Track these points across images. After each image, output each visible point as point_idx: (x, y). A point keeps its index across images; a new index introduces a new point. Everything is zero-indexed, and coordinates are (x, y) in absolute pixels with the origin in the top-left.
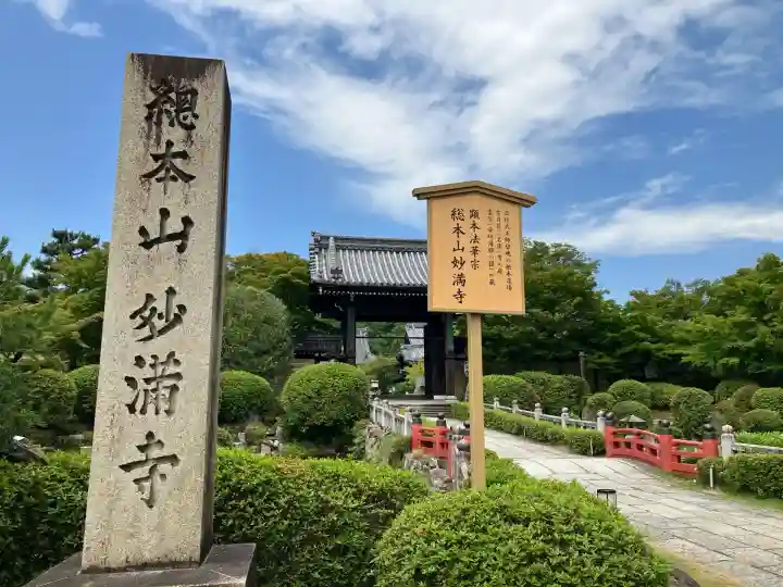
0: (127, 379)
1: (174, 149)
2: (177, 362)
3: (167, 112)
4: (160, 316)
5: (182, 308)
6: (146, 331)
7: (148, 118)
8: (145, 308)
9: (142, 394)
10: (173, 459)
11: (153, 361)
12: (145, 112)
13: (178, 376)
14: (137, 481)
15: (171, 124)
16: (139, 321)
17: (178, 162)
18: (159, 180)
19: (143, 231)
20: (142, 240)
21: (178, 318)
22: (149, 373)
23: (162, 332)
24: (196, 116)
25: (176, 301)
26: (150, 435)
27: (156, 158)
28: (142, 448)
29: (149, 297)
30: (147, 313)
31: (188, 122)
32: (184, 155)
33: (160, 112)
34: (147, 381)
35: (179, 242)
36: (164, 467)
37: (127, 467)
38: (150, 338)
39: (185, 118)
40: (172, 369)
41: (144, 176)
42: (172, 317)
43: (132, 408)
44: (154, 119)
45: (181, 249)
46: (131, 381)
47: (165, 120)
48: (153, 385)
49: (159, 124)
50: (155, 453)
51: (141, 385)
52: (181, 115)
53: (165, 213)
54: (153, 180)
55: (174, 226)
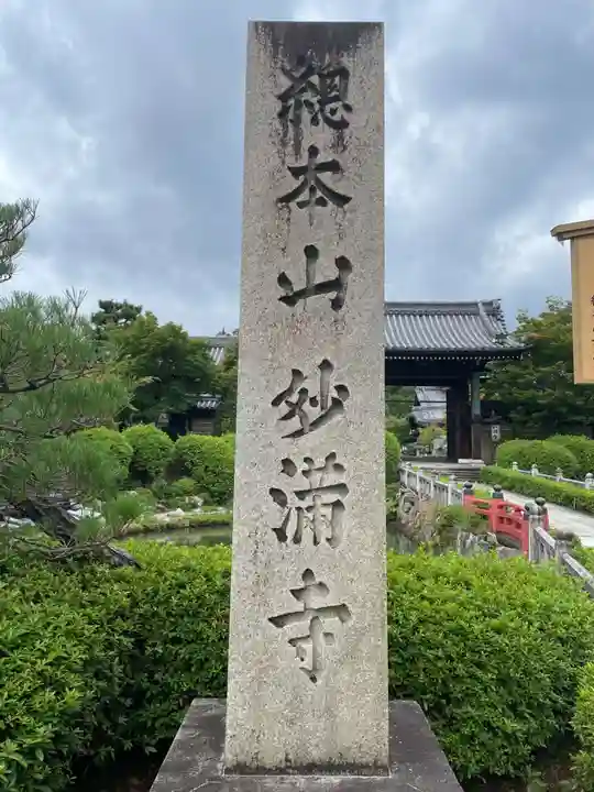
0: (274, 492)
1: (321, 158)
2: (339, 467)
3: (310, 105)
4: (313, 401)
5: (341, 389)
6: (295, 424)
7: (282, 115)
8: (290, 391)
9: (294, 513)
10: (341, 610)
11: (306, 466)
12: (278, 106)
13: (342, 488)
14: (292, 641)
15: (314, 121)
16: (284, 408)
17: (326, 177)
18: (301, 205)
19: (283, 280)
20: (282, 292)
21: (337, 403)
22: (304, 484)
23: (315, 424)
24: (348, 108)
25: (333, 380)
26: (308, 574)
27: (296, 172)
28: (297, 593)
29: (296, 373)
30: (294, 398)
31: (336, 118)
32: (333, 167)
33: (298, 105)
34: (301, 494)
35: (333, 295)
36: (330, 623)
37: (278, 621)
38: (299, 433)
39: (333, 112)
40: (332, 478)
41: (281, 200)
42: (330, 403)
43: (281, 534)
44: (290, 116)
45: (337, 304)
46: (276, 493)
47: (306, 115)
48: (308, 501)
49: (297, 121)
50: (316, 600)
51: (293, 501)
52: (328, 108)
53: (311, 252)
54: (293, 205)
55: (326, 271)
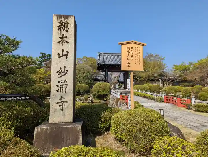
0: (57, 85)
1: (64, 36)
2: (67, 82)
3: (63, 28)
4: (63, 72)
5: (67, 71)
6: (60, 76)
7: (58, 29)
8: (59, 71)
9: (60, 88)
10: (66, 102)
11: (62, 82)
12: (58, 28)
13: (67, 85)
14: (59, 106)
15: (63, 30)
16: (58, 73)
17: (65, 39)
18: (61, 43)
19: (58, 54)
20: (58, 56)
21: (66, 73)
22: (61, 84)
23: (63, 76)
24: (69, 29)
25: (66, 69)
26: (62, 97)
27: (60, 38)
28: (60, 99)
29: (60, 68)
30: (60, 72)
31: (67, 30)
32: (66, 37)
33: (61, 28)
34: (61, 86)
35: (66, 56)
36: (65, 103)
37: (57, 103)
38: (61, 77)
39: (66, 29)
40: (65, 83)
41: (58, 42)
42: (65, 73)
43: (58, 91)
44: (60, 29)
45: (67, 58)
46: (57, 86)
47: (62, 30)
48: (62, 87)
49: (61, 31)
50: (63, 100)
51: (60, 87)
52: (65, 28)
53: (63, 50)
54: (60, 43)
55: (65, 53)
